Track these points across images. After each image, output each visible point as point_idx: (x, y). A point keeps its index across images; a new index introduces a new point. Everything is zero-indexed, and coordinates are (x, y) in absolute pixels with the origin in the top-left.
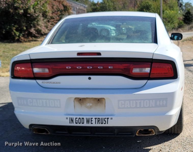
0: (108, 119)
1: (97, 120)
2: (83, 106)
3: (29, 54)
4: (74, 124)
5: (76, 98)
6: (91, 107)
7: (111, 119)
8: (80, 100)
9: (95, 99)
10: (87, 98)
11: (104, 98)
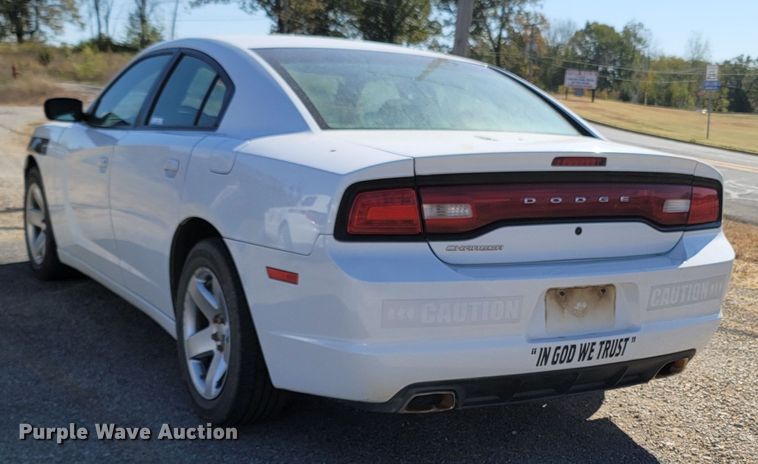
0: (627, 340)
1: (604, 346)
2: (566, 311)
3: (414, 159)
4: (549, 367)
5: (550, 290)
6: (584, 312)
7: (634, 339)
8: (562, 294)
9: (595, 288)
10: (576, 288)
11: (612, 285)
